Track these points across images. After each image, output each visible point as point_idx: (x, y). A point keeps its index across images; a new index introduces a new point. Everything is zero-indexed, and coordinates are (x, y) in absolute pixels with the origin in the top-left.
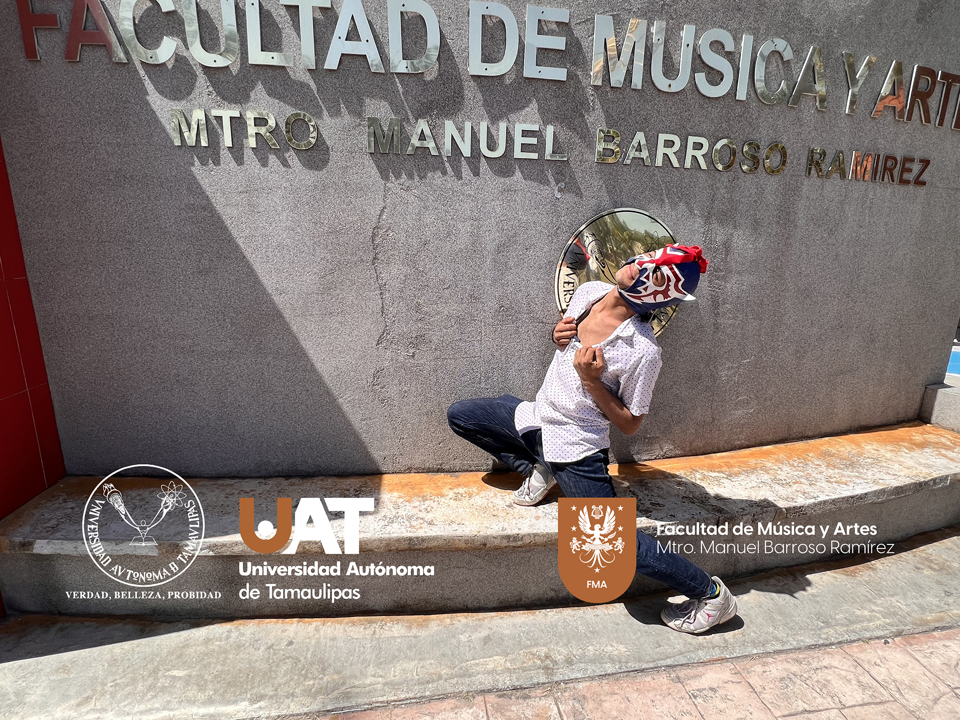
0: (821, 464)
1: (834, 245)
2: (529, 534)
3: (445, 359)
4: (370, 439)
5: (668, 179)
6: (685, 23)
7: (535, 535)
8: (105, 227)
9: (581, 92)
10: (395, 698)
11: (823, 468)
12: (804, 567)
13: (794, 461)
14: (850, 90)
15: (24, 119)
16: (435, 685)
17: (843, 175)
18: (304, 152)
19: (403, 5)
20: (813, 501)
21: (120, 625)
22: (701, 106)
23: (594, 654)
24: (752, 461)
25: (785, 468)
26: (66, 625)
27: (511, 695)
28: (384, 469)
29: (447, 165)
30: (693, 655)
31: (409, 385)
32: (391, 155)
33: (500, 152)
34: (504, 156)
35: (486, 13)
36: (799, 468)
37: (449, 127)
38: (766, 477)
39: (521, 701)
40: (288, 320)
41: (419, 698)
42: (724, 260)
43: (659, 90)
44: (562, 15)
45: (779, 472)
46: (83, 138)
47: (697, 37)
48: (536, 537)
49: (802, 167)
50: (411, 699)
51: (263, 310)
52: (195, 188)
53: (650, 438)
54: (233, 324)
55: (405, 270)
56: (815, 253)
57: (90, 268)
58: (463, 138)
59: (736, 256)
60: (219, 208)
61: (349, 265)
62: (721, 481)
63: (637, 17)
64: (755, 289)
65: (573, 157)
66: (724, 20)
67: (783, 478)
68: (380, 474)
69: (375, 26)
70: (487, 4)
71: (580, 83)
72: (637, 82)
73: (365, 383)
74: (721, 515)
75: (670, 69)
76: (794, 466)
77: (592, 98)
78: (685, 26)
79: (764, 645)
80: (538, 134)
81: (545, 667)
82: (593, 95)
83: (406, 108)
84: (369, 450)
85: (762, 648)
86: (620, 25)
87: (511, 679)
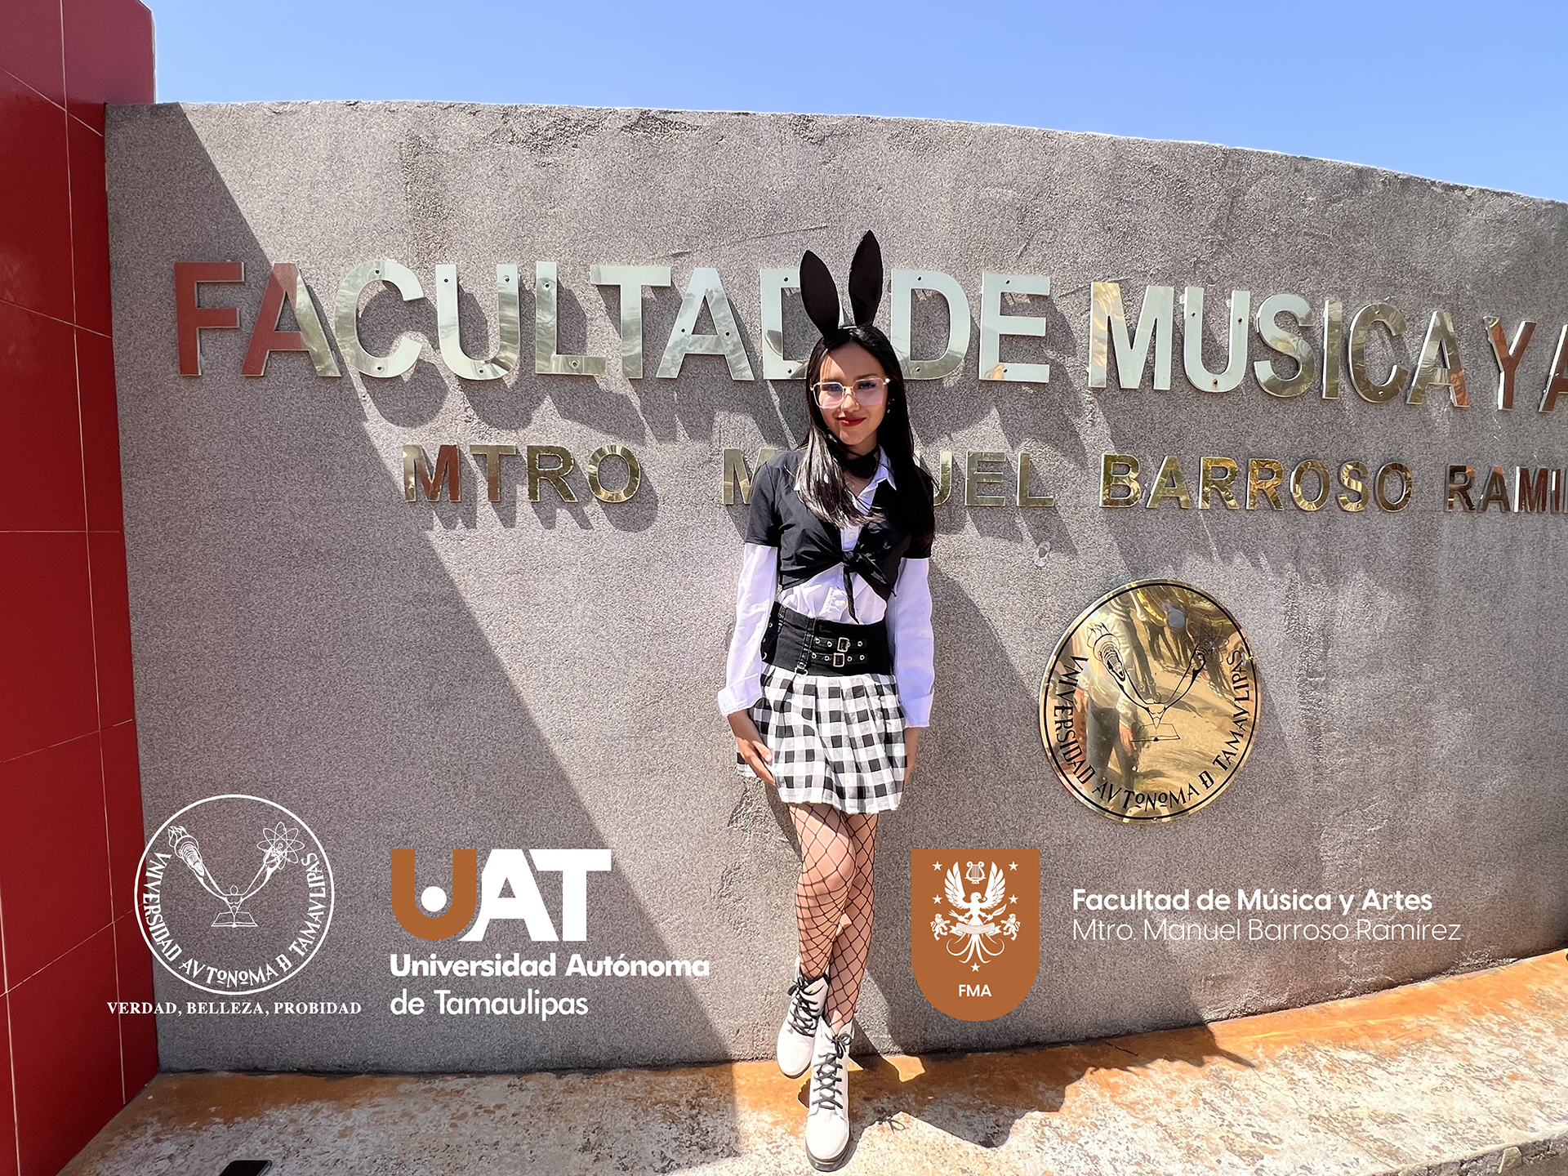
0: (1542, 1026)
1: (1502, 620)
4: (713, 995)
5: (1221, 528)
6: (1232, 287)
9: (1072, 399)
11: (1550, 1036)
13: (1489, 1020)
14: (1502, 375)
15: (165, 464)
17: (1507, 507)
18: (617, 506)
19: (786, 280)
22: (1267, 411)
24: (1410, 1021)
25: (1482, 1040)
28: (735, 1052)
34: (949, 502)
35: (918, 286)
36: (1504, 1039)
38: (1451, 1063)
40: (576, 784)
42: (1323, 657)
43: (1198, 390)
44: (1039, 284)
45: (1470, 1048)
46: (255, 492)
47: (1254, 308)
49: (1437, 497)
51: (534, 769)
52: (433, 568)
53: (1217, 978)
54: (479, 793)
56: (1472, 635)
57: (244, 702)
59: (1343, 649)
60: (470, 599)
61: (684, 688)
62: (1369, 1072)
63: (1157, 282)
64: (1378, 703)
65: (1062, 499)
66: (1293, 280)
67: (1484, 1065)
68: (730, 1061)
69: (739, 311)
70: (920, 272)
71: (1071, 384)
72: (1163, 381)
73: (705, 891)
74: (1399, 1167)
75: (1214, 357)
76: (1494, 1034)
77: (1090, 406)
78: (1233, 292)
80: (1005, 465)
82: (1091, 402)
83: (787, 433)
84: (709, 1017)
86: (1130, 295)
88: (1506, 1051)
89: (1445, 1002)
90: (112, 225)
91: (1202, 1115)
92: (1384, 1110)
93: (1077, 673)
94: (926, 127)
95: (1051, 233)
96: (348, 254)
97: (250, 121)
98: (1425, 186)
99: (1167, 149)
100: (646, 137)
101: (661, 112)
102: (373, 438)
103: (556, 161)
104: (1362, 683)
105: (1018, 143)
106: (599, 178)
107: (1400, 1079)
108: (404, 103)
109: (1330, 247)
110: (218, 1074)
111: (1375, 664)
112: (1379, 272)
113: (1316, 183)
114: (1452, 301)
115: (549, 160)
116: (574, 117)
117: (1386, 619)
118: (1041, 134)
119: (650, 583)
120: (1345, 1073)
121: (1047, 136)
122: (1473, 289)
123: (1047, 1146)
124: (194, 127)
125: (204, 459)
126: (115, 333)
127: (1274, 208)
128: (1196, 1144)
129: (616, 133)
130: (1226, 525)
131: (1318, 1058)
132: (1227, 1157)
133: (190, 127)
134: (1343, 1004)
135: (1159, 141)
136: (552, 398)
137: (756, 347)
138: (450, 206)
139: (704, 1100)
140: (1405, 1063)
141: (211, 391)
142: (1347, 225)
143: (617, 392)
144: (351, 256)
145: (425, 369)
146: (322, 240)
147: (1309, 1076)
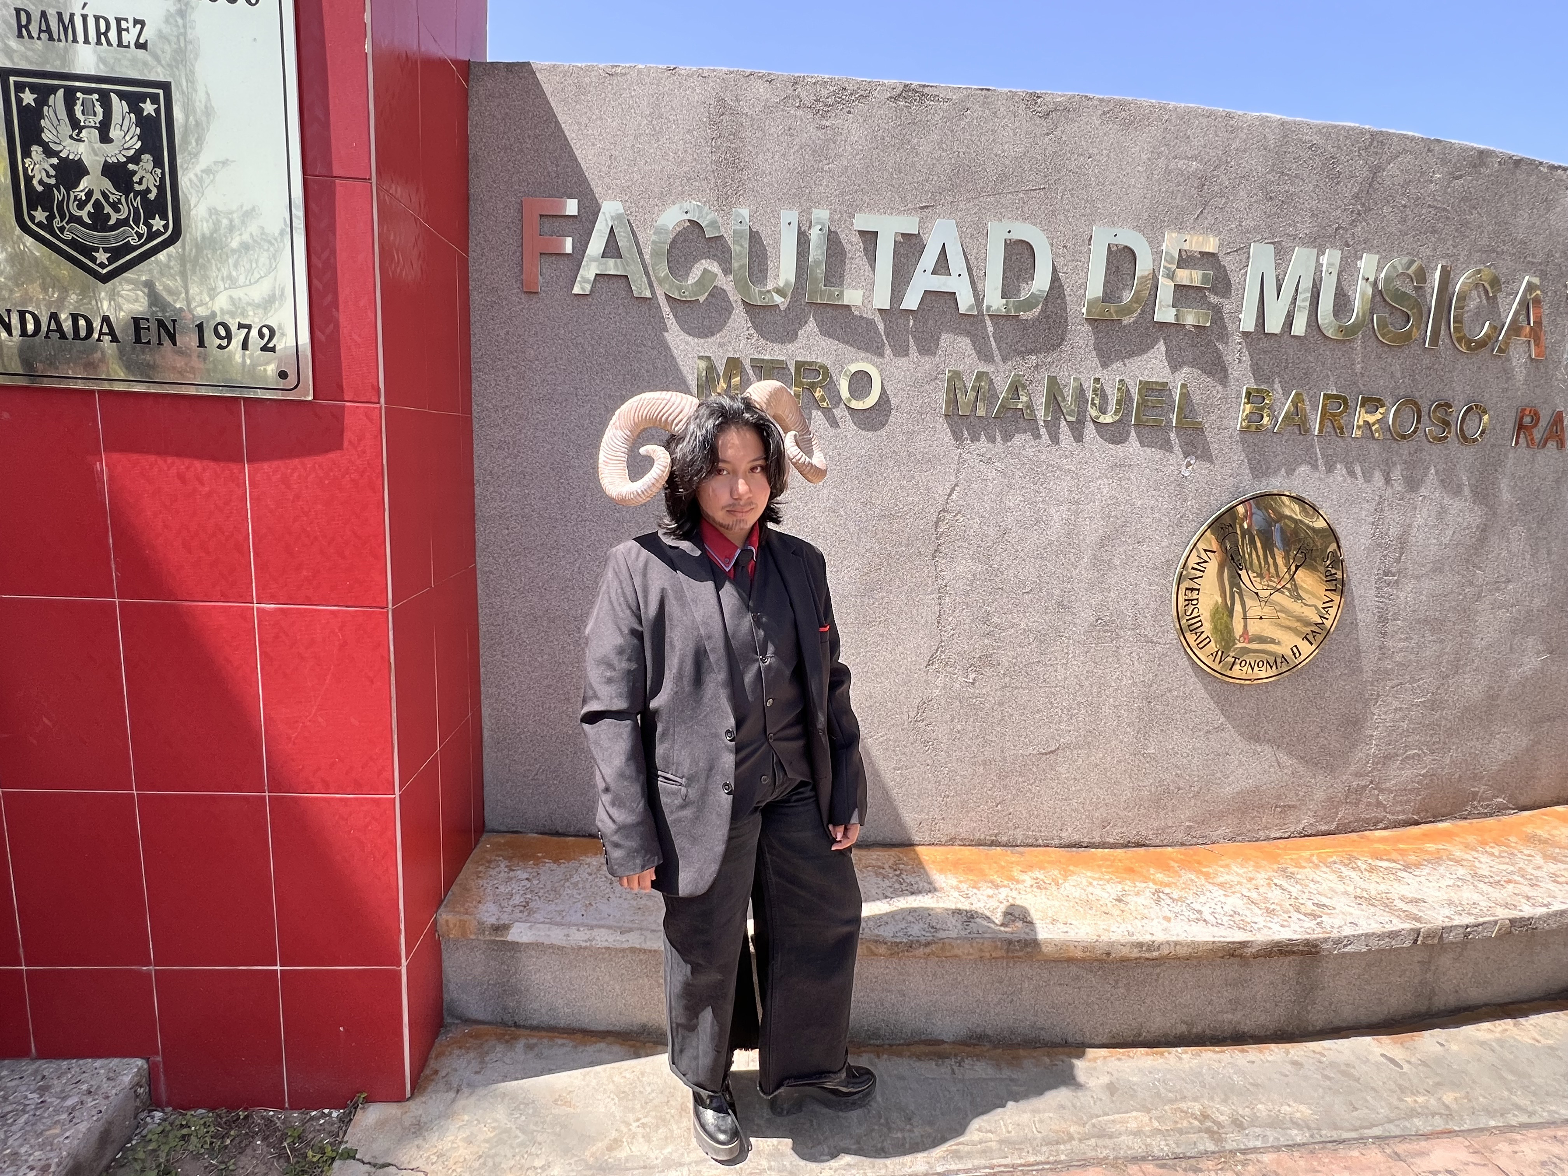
0: (1533, 854)
2: (1168, 943)
3: (1016, 688)
5: (1330, 452)
6: (1363, 250)
7: (1176, 943)
8: (589, 502)
9: (1225, 340)
10: (1022, 1161)
11: (1539, 860)
12: (1525, 1006)
13: (1492, 848)
15: (506, 363)
16: (1068, 1147)
18: (860, 412)
19: (1009, 232)
20: (1543, 910)
21: (602, 1045)
22: (1379, 357)
23: (1269, 1116)
24: (1431, 847)
25: (1484, 859)
26: (533, 1041)
27: (1175, 1165)
28: (916, 838)
29: (1043, 431)
30: (1407, 1124)
31: (964, 723)
32: (972, 418)
33: (1114, 415)
34: (1119, 420)
35: (1115, 241)
36: (1503, 859)
38: (1461, 871)
41: (1053, 1164)
42: (1398, 560)
43: (1325, 337)
44: (1211, 245)
45: (1477, 864)
47: (1380, 268)
48: (1178, 947)
49: (1506, 434)
50: (1042, 1163)
53: (1285, 806)
55: (978, 568)
57: (561, 554)
59: (1414, 555)
61: (901, 559)
62: (1399, 874)
63: (1304, 245)
64: (1437, 600)
65: (1209, 422)
66: (1415, 246)
67: (1487, 874)
68: (913, 845)
69: (969, 257)
70: (1116, 230)
71: (1225, 327)
72: (1299, 327)
73: (905, 717)
74: (1422, 926)
75: (1342, 305)
76: (1495, 856)
77: (1239, 347)
78: (1365, 255)
79: (1502, 1115)
80: (1167, 392)
81: (1208, 1131)
82: (1240, 344)
83: (998, 358)
84: (900, 811)
85: (1502, 1120)
86: (1282, 255)
87: (1167, 1145)
88: (1504, 867)
89: (1457, 836)
90: (472, 164)
91: (1275, 891)
92: (1410, 895)
93: (1205, 561)
94: (1132, 105)
95: (1224, 200)
96: (662, 196)
97: (587, 80)
98: (1533, 165)
99: (1325, 130)
100: (907, 107)
101: (920, 86)
102: (673, 349)
103: (833, 125)
104: (1426, 583)
105: (1204, 121)
106: (867, 140)
107: (1423, 879)
108: (714, 71)
109: (1448, 218)
110: (529, 835)
111: (1438, 568)
112: (1485, 241)
113: (1443, 162)
114: (1543, 267)
115: (827, 124)
116: (850, 87)
117: (1451, 533)
118: (1224, 114)
119: (881, 475)
120: (1381, 874)
121: (1230, 116)
122: (1561, 257)
123: (1162, 903)
124: (542, 83)
125: (537, 360)
126: (471, 253)
127: (1408, 183)
128: (1272, 907)
129: (883, 102)
130: (1334, 449)
131: (1359, 863)
132: (1295, 915)
133: (538, 83)
134: (1378, 833)
135: (1319, 122)
136: (815, 320)
137: (980, 287)
138: (746, 159)
139: (902, 866)
140: (1427, 870)
141: (546, 305)
142: (1464, 199)
143: (867, 319)
144: (664, 198)
145: (718, 294)
146: (642, 183)
147: (1353, 874)
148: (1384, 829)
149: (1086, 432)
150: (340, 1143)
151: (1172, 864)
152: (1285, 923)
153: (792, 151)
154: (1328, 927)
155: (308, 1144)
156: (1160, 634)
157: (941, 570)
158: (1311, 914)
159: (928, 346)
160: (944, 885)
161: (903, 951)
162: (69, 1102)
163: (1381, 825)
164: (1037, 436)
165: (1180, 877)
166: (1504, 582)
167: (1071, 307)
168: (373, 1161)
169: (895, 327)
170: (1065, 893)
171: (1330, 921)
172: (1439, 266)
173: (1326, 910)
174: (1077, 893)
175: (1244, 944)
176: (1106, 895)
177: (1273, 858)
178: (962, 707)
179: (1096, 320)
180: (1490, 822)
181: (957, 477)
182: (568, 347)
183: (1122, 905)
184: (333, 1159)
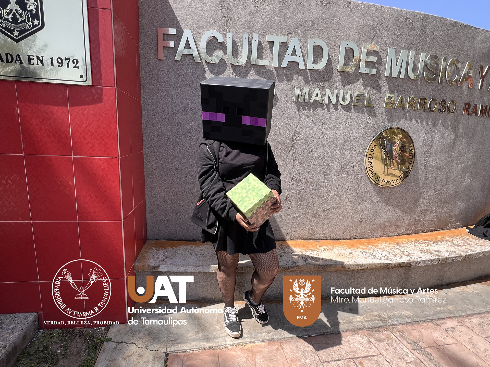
2: (367, 264)
3: (317, 189)
6: (421, 52)
7: (369, 264)
8: (181, 130)
9: (380, 79)
11: (471, 239)
12: (468, 282)
13: (457, 237)
14: (481, 80)
15: (152, 84)
17: (477, 115)
19: (315, 42)
20: (475, 252)
22: (425, 85)
23: (399, 315)
24: (439, 237)
25: (456, 240)
27: (373, 330)
28: (286, 238)
29: (325, 107)
30: (439, 315)
31: (301, 201)
32: (303, 103)
33: (347, 102)
34: (349, 104)
35: (347, 46)
36: (461, 240)
37: (328, 92)
38: (449, 243)
39: (377, 332)
41: (335, 331)
42: (430, 149)
43: (410, 79)
44: (376, 48)
45: (453, 241)
46: (176, 92)
47: (426, 58)
48: (370, 266)
49: (461, 111)
50: (332, 331)
53: (396, 226)
55: (305, 151)
57: (172, 148)
58: (333, 96)
59: (435, 148)
62: (431, 244)
63: (404, 49)
64: (441, 162)
65: (375, 105)
66: (436, 51)
67: (457, 243)
68: (285, 240)
69: (302, 50)
70: (348, 43)
71: (380, 75)
72: (402, 76)
74: (440, 258)
75: (415, 69)
76: (458, 239)
77: (385, 81)
78: (422, 53)
79: (466, 312)
80: (363, 95)
81: (381, 320)
82: (385, 80)
83: (311, 84)
84: (281, 230)
85: (466, 313)
86: (397, 52)
87: (369, 324)
88: (461, 242)
89: (447, 234)
90: (140, 16)
91: (396, 250)
92: (436, 250)
93: (374, 149)
94: (353, 3)
95: (380, 34)
96: (204, 28)
98: (470, 27)
99: (410, 13)
103: (259, 6)
104: (438, 157)
105: (375, 9)
106: (270, 11)
107: (438, 245)
109: (446, 42)
110: (162, 241)
111: (442, 152)
112: (456, 50)
113: (445, 25)
114: (472, 59)
115: (258, 5)
117: (445, 141)
118: (380, 7)
120: (426, 244)
121: (382, 7)
122: (477, 56)
123: (364, 254)
125: (163, 83)
126: (140, 47)
127: (434, 31)
128: (396, 254)
130: (412, 114)
131: (420, 242)
132: (403, 256)
134: (424, 234)
135: (409, 10)
136: (254, 70)
137: (306, 60)
138: (231, 16)
139: (283, 246)
140: (439, 243)
141: (166, 64)
142: (450, 37)
143: (271, 70)
144: (205, 28)
145: (222, 61)
146: (197, 24)
147: (418, 245)
148: (425, 232)
149: (338, 107)
150: (106, 337)
151: (365, 243)
152: (401, 258)
153: (246, 14)
154: (413, 259)
155: (94, 338)
156: (361, 172)
157: (294, 152)
158: (408, 256)
159: (290, 79)
160: (296, 251)
161: (286, 270)
162: (11, 327)
163: (425, 231)
164: (323, 109)
165: (368, 247)
166: (460, 157)
167: (334, 67)
168: (117, 341)
169: (279, 73)
170: (334, 252)
171: (414, 257)
172: (443, 58)
173: (412, 254)
174: (337, 252)
175: (389, 264)
176: (347, 252)
177: (395, 241)
178: (300, 196)
179: (341, 72)
180: (455, 230)
181: (299, 122)
182: (173, 78)
183: (352, 255)
184: (104, 341)
